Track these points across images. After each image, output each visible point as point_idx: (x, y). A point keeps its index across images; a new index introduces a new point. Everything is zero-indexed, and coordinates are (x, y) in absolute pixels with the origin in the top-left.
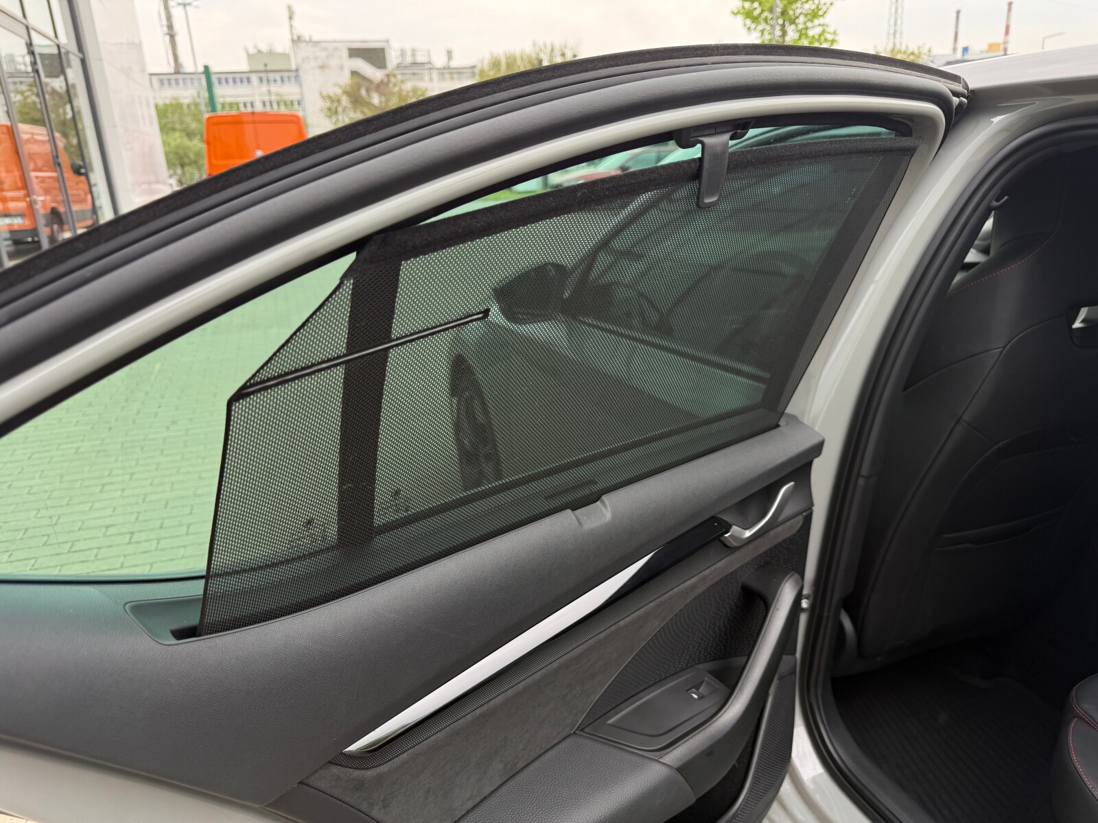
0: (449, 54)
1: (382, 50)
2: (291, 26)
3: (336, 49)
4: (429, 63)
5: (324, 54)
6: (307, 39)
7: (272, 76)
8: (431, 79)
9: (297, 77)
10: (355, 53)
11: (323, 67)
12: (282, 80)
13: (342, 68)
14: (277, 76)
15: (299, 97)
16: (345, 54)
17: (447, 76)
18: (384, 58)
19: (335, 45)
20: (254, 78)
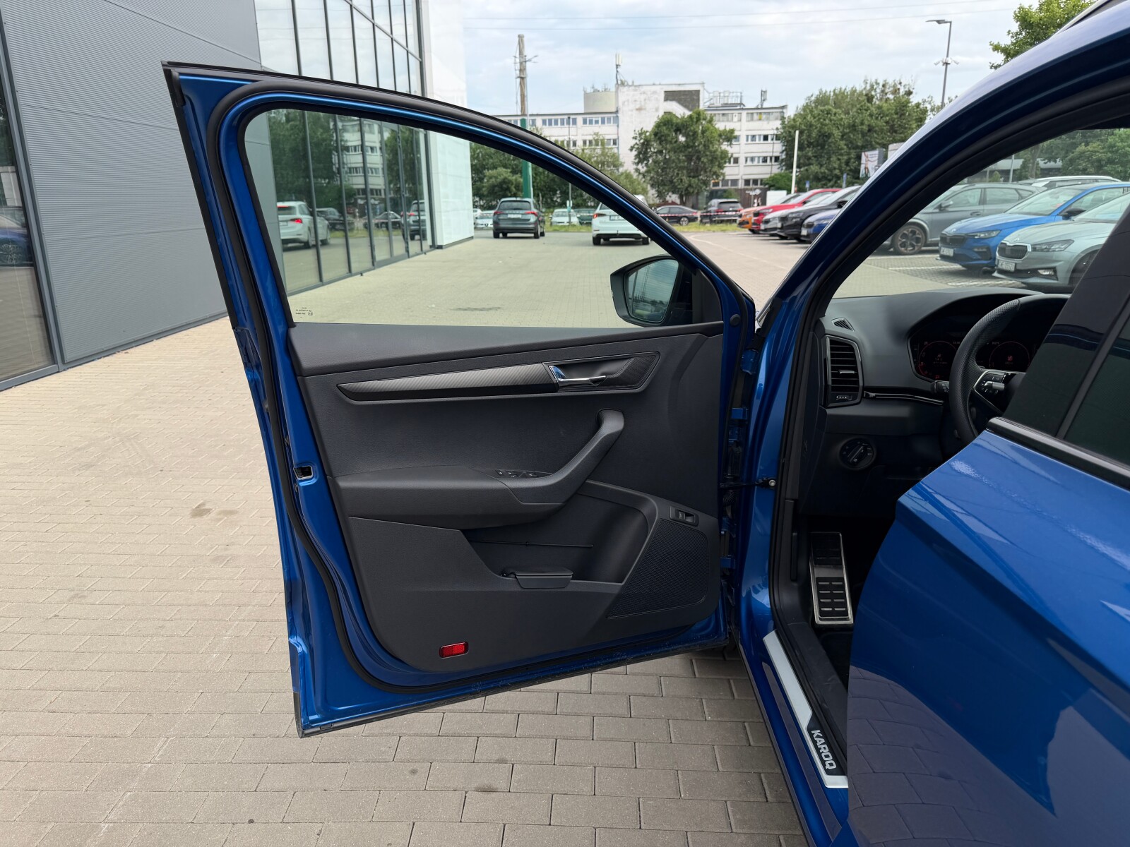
0: (763, 93)
1: (698, 92)
2: (617, 71)
3: (655, 92)
4: (741, 104)
5: (643, 97)
6: (630, 84)
7: (594, 118)
8: (740, 120)
9: (616, 119)
10: (670, 96)
11: (639, 109)
12: (603, 122)
13: (657, 110)
14: (599, 117)
15: (615, 137)
16: (662, 96)
17: (756, 117)
18: (698, 100)
19: (654, 88)
20: (580, 119)
